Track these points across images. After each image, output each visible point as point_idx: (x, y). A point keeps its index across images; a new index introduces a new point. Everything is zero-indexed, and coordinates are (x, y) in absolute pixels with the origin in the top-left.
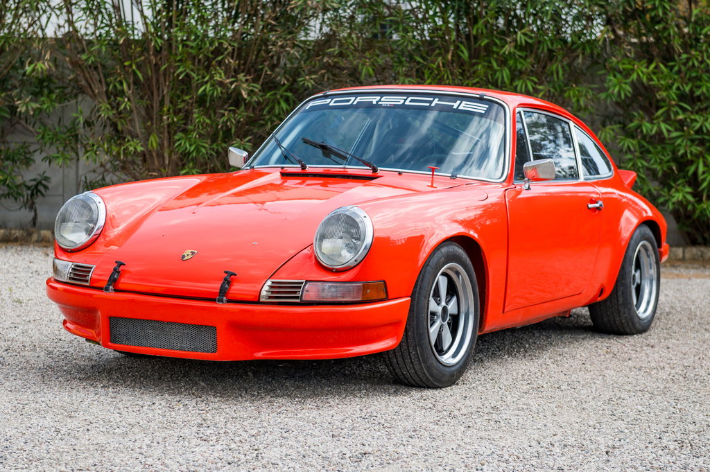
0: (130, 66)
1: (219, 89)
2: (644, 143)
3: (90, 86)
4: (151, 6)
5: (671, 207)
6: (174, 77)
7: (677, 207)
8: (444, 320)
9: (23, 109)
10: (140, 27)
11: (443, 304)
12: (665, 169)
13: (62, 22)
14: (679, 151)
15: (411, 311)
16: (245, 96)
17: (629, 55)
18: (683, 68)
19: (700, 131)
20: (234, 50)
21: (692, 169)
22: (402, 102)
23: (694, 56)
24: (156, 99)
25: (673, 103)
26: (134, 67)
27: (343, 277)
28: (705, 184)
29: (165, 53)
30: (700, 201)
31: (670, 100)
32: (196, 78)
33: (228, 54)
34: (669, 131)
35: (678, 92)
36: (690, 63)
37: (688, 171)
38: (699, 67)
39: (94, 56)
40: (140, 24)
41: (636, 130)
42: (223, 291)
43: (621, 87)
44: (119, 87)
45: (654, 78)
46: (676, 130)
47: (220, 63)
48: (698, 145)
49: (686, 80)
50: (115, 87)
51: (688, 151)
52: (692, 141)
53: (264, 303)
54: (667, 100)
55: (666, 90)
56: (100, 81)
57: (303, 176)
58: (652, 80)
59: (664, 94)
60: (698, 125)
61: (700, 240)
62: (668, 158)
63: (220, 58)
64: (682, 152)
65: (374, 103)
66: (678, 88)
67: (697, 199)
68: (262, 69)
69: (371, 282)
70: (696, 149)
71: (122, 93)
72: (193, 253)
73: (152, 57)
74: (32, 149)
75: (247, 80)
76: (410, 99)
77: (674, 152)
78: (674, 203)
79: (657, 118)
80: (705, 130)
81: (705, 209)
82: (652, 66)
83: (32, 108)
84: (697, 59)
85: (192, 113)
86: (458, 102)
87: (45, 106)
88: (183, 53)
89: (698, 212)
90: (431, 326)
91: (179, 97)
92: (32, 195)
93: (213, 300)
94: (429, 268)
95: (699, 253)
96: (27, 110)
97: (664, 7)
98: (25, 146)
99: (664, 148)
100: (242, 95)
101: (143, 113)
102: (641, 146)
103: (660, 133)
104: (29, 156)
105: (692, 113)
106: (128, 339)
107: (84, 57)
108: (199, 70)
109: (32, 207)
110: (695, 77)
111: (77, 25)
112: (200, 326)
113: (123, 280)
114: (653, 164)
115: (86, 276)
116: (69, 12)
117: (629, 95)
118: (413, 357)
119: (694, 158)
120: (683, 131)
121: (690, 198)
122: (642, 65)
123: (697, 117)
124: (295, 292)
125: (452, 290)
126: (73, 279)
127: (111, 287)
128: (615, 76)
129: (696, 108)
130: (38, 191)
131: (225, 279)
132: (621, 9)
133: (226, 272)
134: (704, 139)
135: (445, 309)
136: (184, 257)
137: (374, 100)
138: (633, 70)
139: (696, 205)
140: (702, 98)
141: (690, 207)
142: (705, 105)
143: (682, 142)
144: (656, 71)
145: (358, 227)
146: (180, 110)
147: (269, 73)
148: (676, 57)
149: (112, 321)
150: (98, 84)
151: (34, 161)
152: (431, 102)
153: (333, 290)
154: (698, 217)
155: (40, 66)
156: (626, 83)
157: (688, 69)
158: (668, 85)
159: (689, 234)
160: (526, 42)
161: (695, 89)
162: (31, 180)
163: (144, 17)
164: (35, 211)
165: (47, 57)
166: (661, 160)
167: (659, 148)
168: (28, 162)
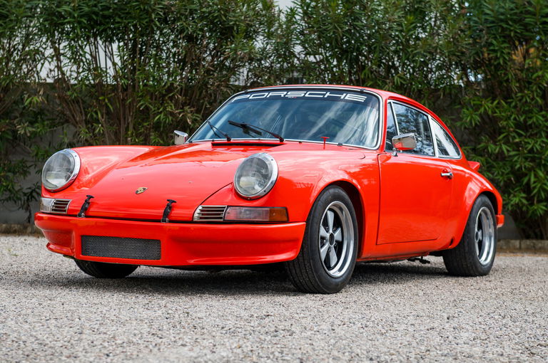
0: (104, 100)
1: (170, 118)
2: (490, 160)
3: (73, 116)
4: (119, 55)
5: (510, 208)
6: (136, 108)
7: (515, 208)
8: (331, 243)
9: (23, 132)
10: (111, 72)
11: (331, 231)
12: (506, 179)
13: (52, 68)
14: (516, 165)
15: (306, 233)
16: (190, 123)
17: (478, 94)
18: (519, 104)
19: (531, 151)
20: (182, 89)
21: (526, 180)
22: (303, 95)
23: (527, 94)
24: (123, 127)
25: (511, 129)
26: (106, 101)
27: (256, 203)
28: (535, 191)
29: (130, 90)
30: (532, 204)
31: (509, 128)
32: (153, 109)
33: (177, 92)
34: (508, 151)
35: (514, 122)
36: (524, 100)
37: (523, 182)
38: (530, 103)
39: (77, 93)
40: (112, 68)
41: (484, 150)
42: (166, 214)
43: (472, 117)
44: (95, 116)
45: (497, 111)
46: (514, 150)
47: (171, 98)
48: (530, 162)
49: (521, 112)
50: (92, 116)
51: (523, 166)
52: (526, 158)
53: (196, 222)
54: (507, 128)
55: (506, 120)
56: (81, 112)
57: (229, 145)
58: (496, 113)
59: (505, 123)
60: (530, 147)
61: (532, 234)
62: (507, 171)
63: (171, 95)
64: (518, 166)
65: (282, 96)
66: (515, 119)
67: (530, 202)
68: (203, 103)
69: (276, 208)
70: (528, 164)
71: (97, 121)
72: (144, 189)
73: (120, 94)
74: (28, 164)
75: (191, 112)
76: (308, 93)
77: (512, 167)
78: (512, 205)
79: (499, 141)
80: (535, 150)
81: (536, 210)
82: (496, 102)
83: (30, 131)
84: (529, 97)
85: (150, 136)
86: (345, 94)
87: (39, 130)
88: (144, 90)
89: (530, 212)
90: (322, 247)
91: (140, 124)
92: (28, 199)
93: (159, 221)
94: (320, 202)
95: (532, 244)
96: (25, 133)
97: (504, 58)
98: (23, 162)
99: (504, 164)
100: (187, 122)
101: (113, 137)
102: (487, 163)
103: (501, 152)
104: (25, 169)
105: (526, 137)
106: (95, 252)
107: (69, 93)
108: (155, 103)
109: (28, 209)
110: (527, 111)
111: (64, 69)
112: (149, 240)
113: (91, 210)
114: (496, 176)
115: (64, 207)
116: (58, 60)
117: (478, 123)
118: (307, 268)
119: (527, 172)
120: (519, 150)
121: (524, 201)
122: (488, 102)
123: (529, 141)
124: (220, 214)
125: (338, 223)
126: (55, 210)
127: (83, 214)
128: (468, 109)
129: (528, 134)
130: (33, 197)
131: (168, 205)
132: (472, 58)
133: (168, 200)
134: (535, 157)
135: (332, 236)
136: (137, 191)
137: (282, 94)
138: (481, 105)
139: (529, 207)
140: (533, 126)
141: (524, 209)
142: (535, 131)
143: (518, 158)
144: (498, 106)
145: (267, 168)
146: (141, 134)
147: (208, 106)
148: (513, 96)
149: (84, 238)
150: (79, 114)
151: (30, 173)
152: (324, 95)
153: (248, 212)
154: (531, 217)
155: (35, 99)
156: (476, 115)
157: (523, 104)
158: (507, 117)
159: (524, 230)
160: (401, 83)
161: (528, 119)
162: (27, 189)
163: (114, 64)
164: (30, 212)
165: (41, 93)
166: (503, 173)
167: (501, 164)
168: (25, 173)
